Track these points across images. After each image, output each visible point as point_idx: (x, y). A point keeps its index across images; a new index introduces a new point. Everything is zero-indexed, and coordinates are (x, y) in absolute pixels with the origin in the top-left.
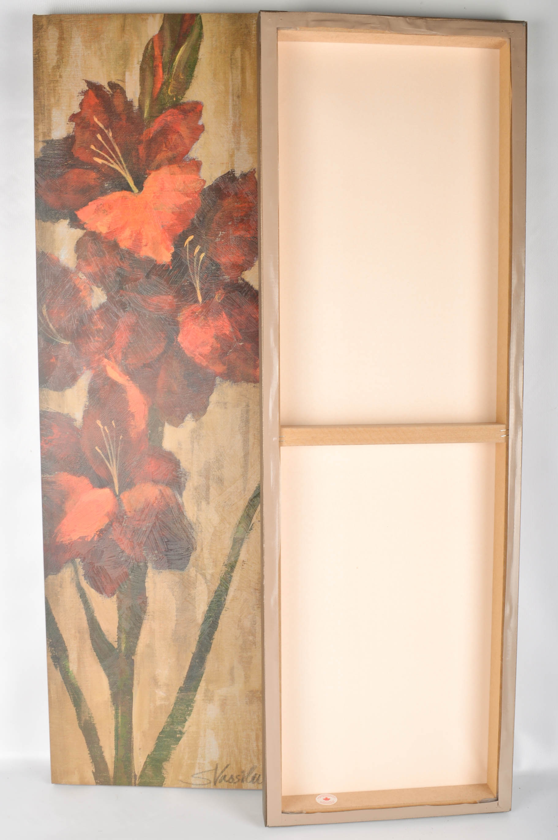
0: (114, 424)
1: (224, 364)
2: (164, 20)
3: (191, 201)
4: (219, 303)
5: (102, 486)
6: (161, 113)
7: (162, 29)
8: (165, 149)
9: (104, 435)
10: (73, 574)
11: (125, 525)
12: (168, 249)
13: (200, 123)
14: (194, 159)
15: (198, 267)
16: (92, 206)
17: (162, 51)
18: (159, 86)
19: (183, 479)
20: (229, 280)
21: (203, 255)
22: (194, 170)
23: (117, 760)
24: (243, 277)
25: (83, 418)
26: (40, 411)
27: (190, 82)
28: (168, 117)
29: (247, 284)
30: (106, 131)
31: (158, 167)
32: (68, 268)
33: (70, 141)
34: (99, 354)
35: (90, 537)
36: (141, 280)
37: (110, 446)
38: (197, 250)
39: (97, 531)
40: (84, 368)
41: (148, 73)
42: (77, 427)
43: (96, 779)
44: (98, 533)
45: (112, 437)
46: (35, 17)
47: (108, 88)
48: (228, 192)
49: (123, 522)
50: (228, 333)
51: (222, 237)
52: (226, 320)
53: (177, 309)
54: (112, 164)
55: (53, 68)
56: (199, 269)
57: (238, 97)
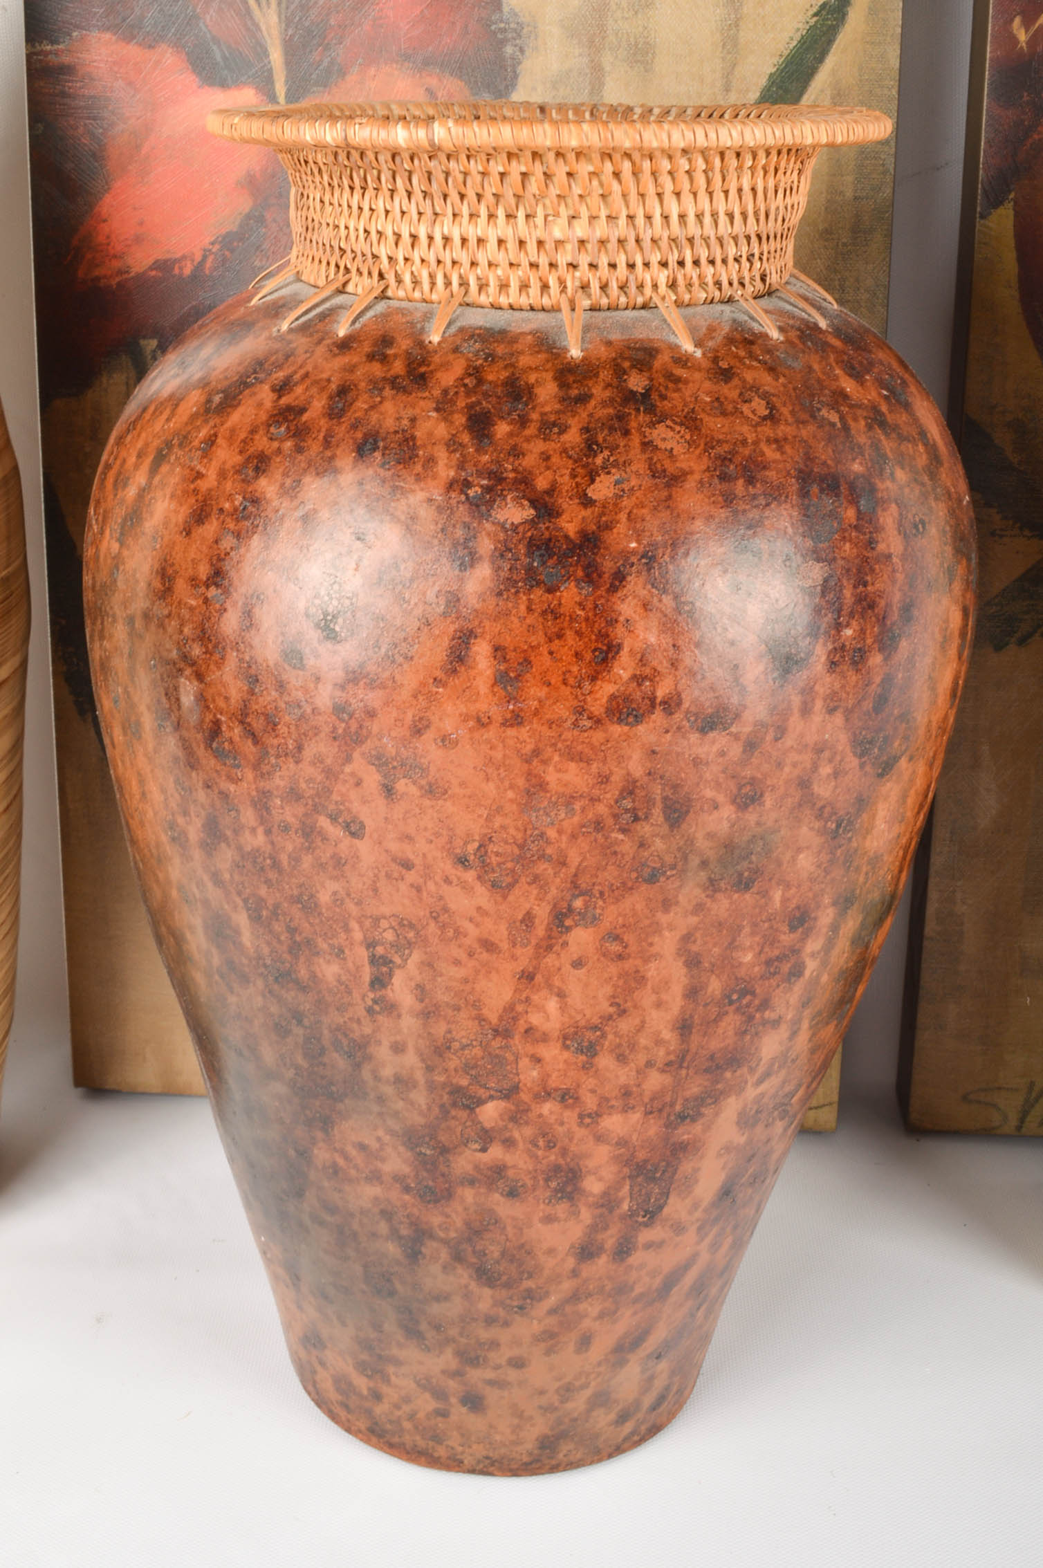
19: (509, 50)
35: (189, 264)
39: (212, 239)
44: (217, 247)
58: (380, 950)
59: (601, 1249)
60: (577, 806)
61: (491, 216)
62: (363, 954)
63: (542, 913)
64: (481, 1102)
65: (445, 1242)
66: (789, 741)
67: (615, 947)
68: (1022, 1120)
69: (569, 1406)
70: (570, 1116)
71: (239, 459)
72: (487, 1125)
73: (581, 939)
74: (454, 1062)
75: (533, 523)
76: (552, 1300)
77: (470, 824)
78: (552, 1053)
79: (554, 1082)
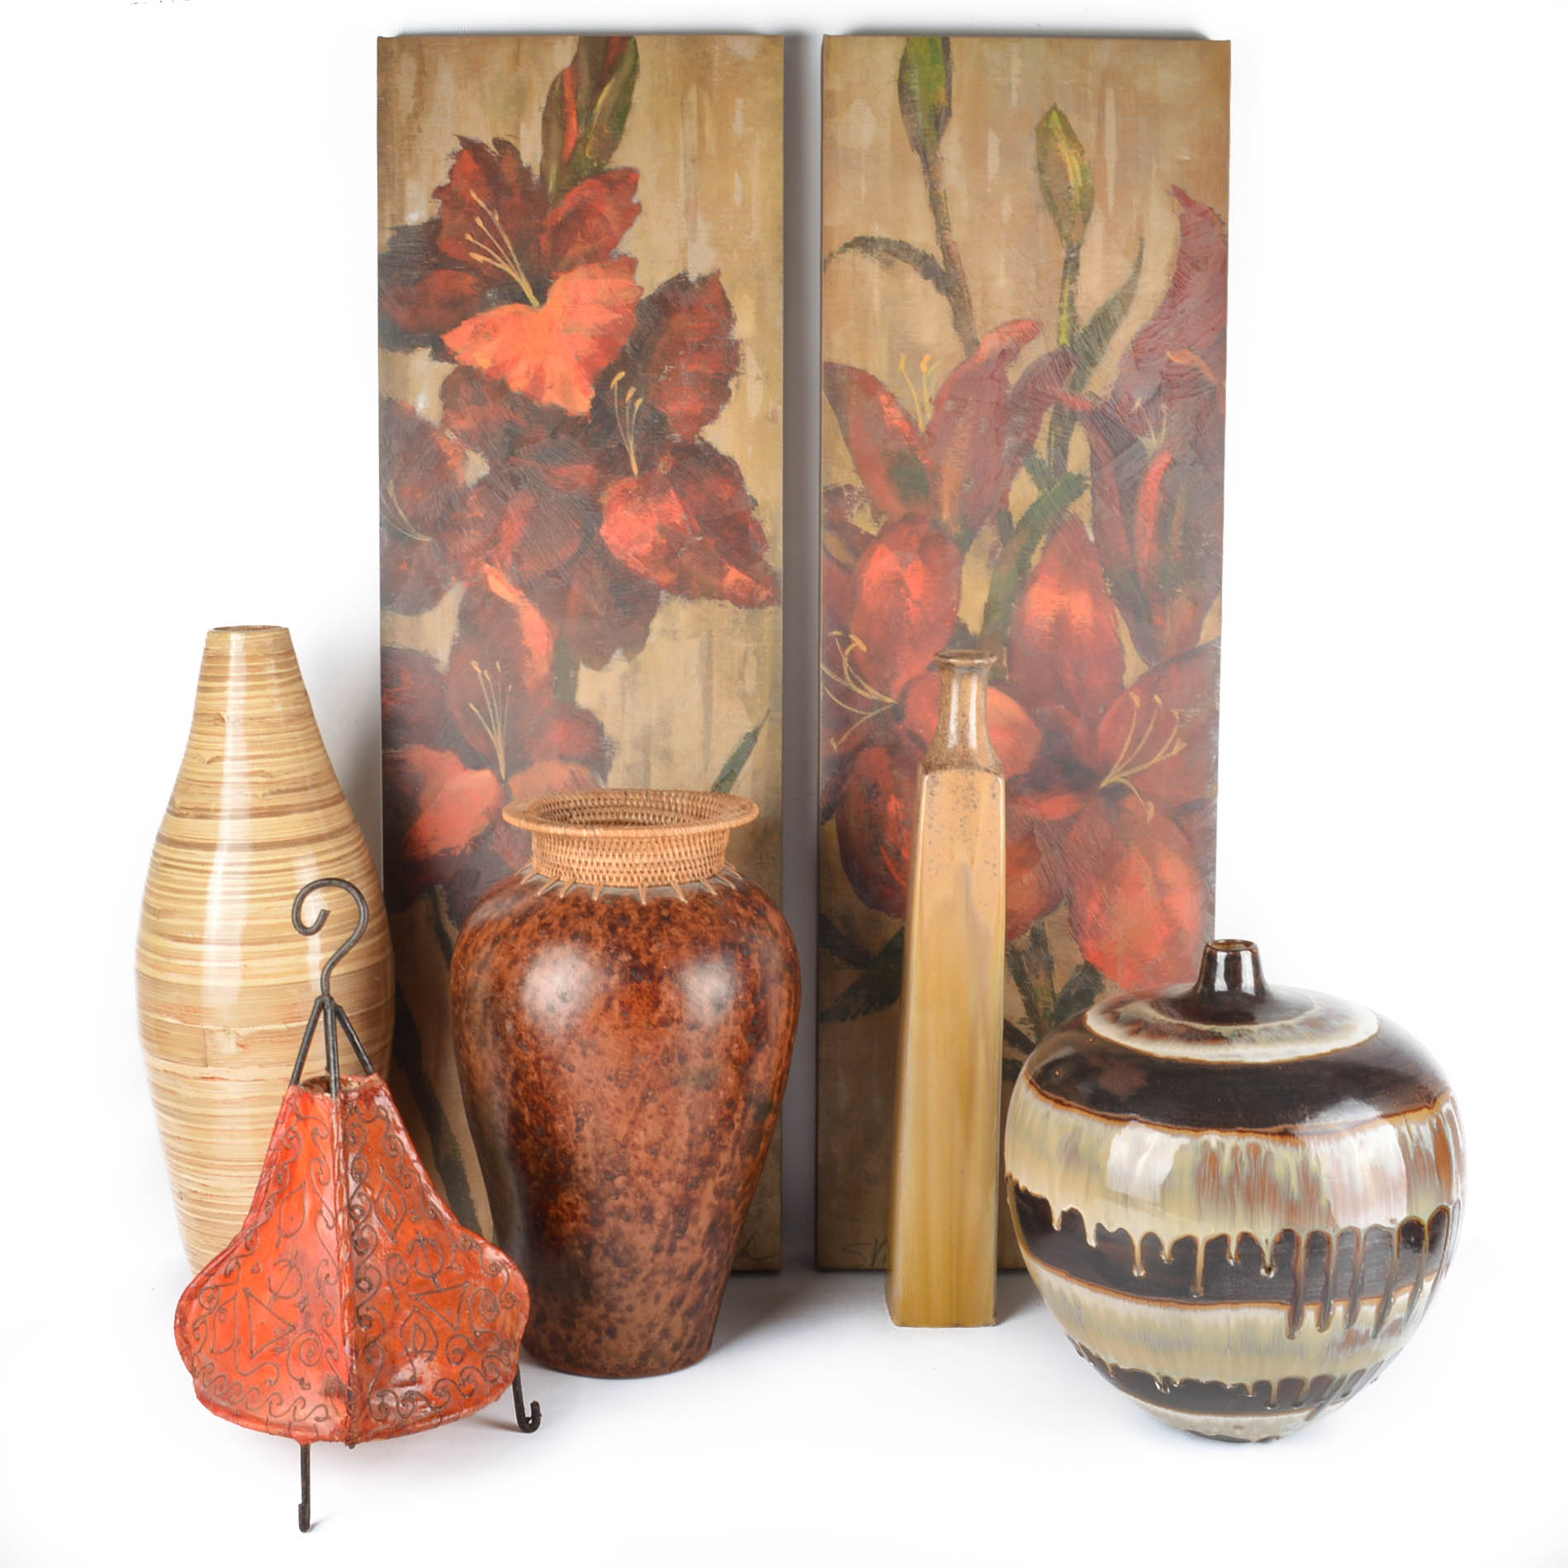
0: (498, 667)
1: (672, 570)
2: (579, 46)
3: (621, 320)
4: (665, 476)
5: (478, 767)
6: (575, 184)
7: (576, 58)
8: (580, 240)
9: (483, 685)
10: (431, 909)
12: (585, 393)
13: (635, 200)
14: (626, 255)
15: (631, 420)
16: (467, 327)
17: (576, 92)
18: (571, 144)
19: (607, 754)
20: (679, 440)
21: (639, 402)
22: (624, 271)
24: (701, 434)
25: (451, 658)
26: (381, 648)
27: (620, 139)
28: (584, 191)
29: (708, 446)
30: (490, 213)
31: (570, 267)
32: (429, 423)
33: (432, 228)
34: (477, 557)
35: (459, 849)
36: (543, 441)
37: (491, 700)
38: (630, 394)
39: (470, 838)
40: (453, 578)
41: (555, 126)
42: (441, 671)
44: (472, 841)
45: (496, 688)
46: (380, 40)
47: (492, 148)
48: (678, 304)
50: (678, 522)
51: (669, 375)
52: (676, 502)
53: (599, 486)
54: (499, 262)
55: (409, 117)
56: (633, 423)
57: (693, 161)
58: (579, 1116)
59: (663, 1247)
60: (649, 1057)
61: (614, 856)
62: (573, 1118)
63: (638, 1097)
64: (615, 1177)
65: (601, 1245)
66: (721, 1034)
67: (663, 1110)
68: (874, 1261)
69: (652, 1335)
70: (649, 1182)
71: (528, 942)
72: (619, 1187)
73: (651, 1107)
74: (606, 1160)
75: (631, 961)
76: (644, 1274)
77: (612, 1064)
78: (642, 1154)
79: (643, 1167)
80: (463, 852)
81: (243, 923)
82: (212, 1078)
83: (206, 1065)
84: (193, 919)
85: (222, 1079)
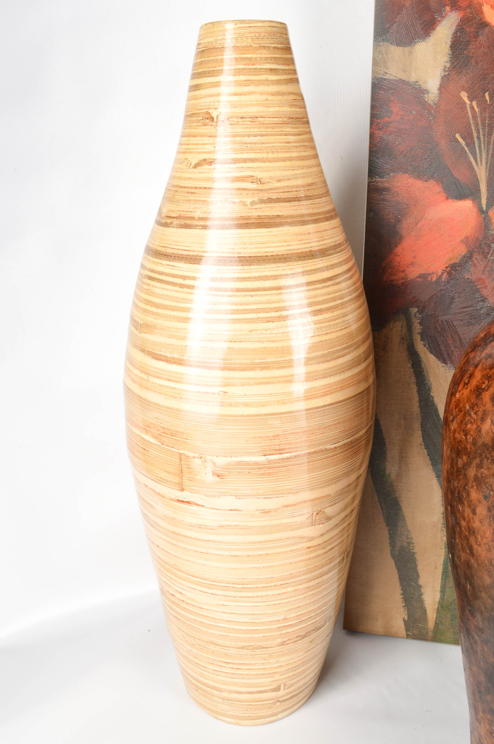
0: (487, 98)
5: (461, 197)
9: (470, 116)
10: (405, 330)
11: (492, 258)
23: (442, 606)
25: (440, 89)
26: (373, 79)
35: (435, 276)
37: (478, 133)
39: (447, 266)
40: (448, 8)
42: (430, 102)
43: (407, 630)
44: (449, 269)
45: (483, 118)
49: (488, 253)
80: (440, 277)
81: (226, 345)
82: (188, 502)
83: (183, 490)
84: (171, 337)
85: (196, 504)
